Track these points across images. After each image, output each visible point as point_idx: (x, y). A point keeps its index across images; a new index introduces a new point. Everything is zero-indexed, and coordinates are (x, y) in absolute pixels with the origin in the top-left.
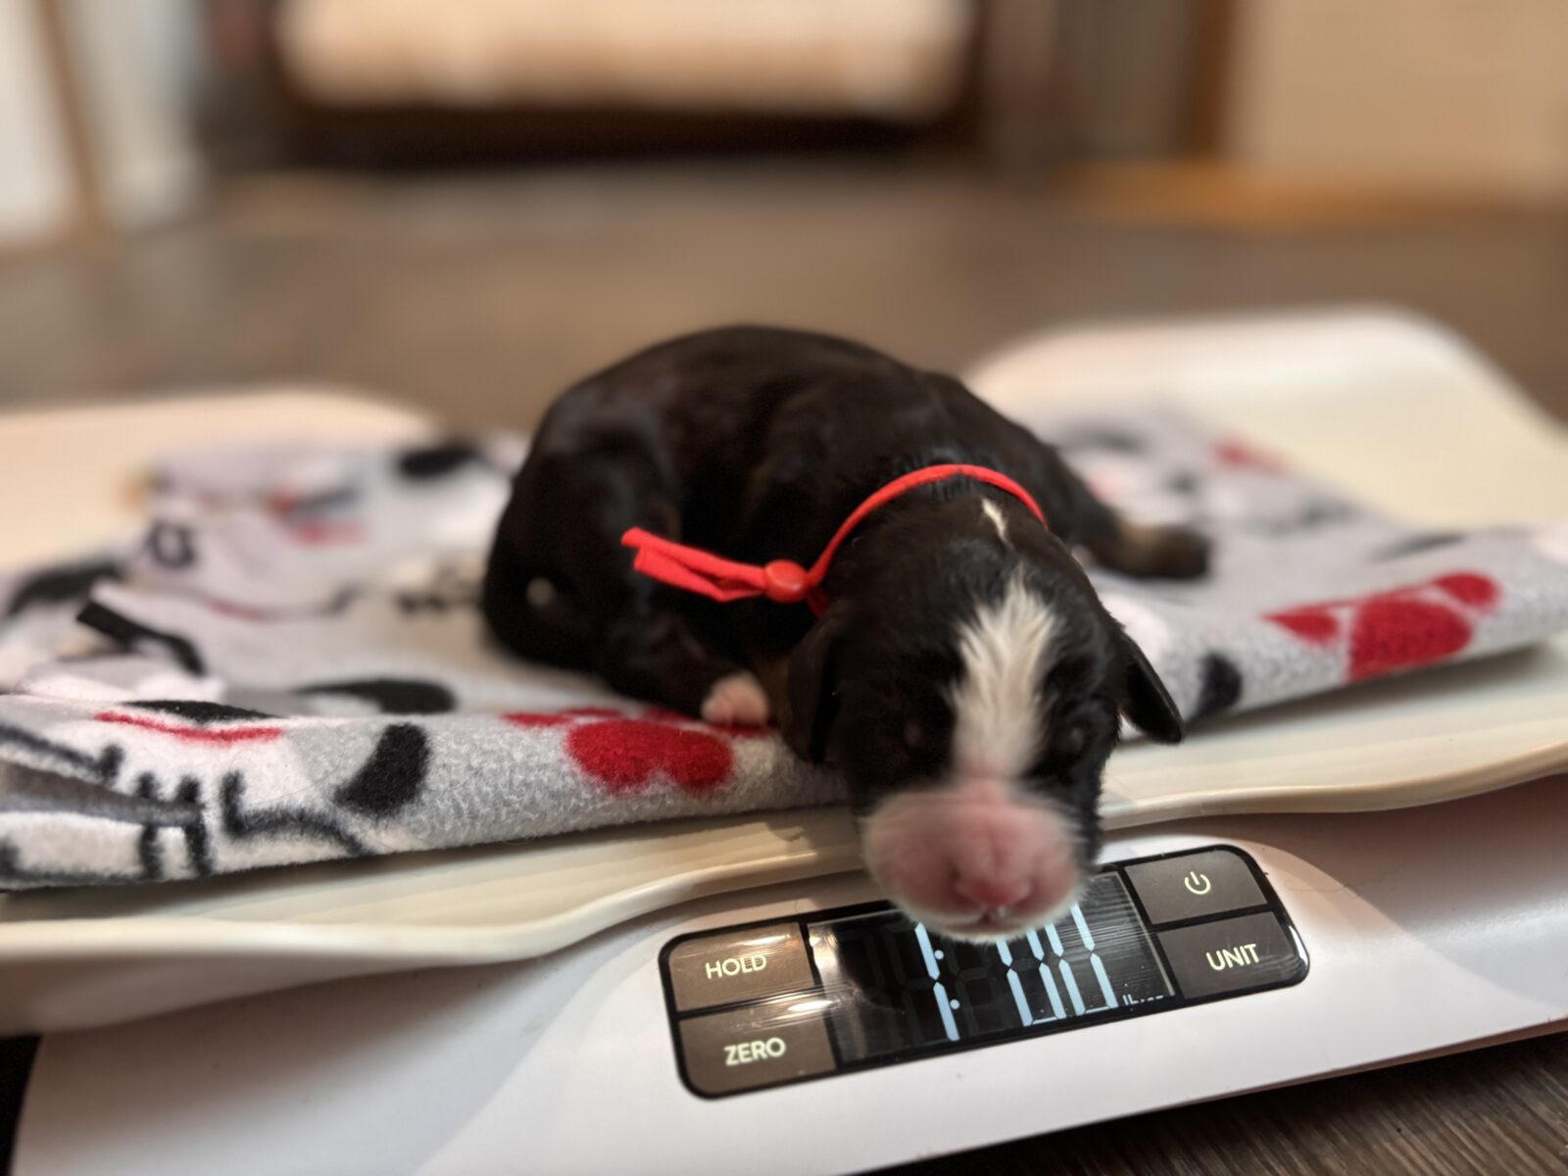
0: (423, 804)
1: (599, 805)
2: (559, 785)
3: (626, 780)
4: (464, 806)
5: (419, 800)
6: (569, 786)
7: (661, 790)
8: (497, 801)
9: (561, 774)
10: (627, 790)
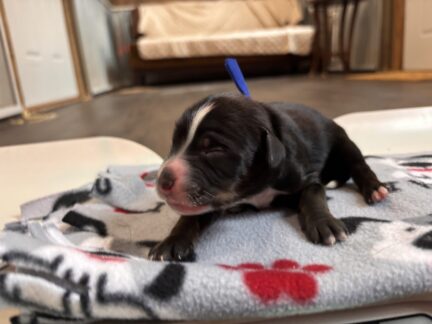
0: (181, 297)
1: (258, 308)
2: (239, 298)
3: (269, 297)
4: (198, 301)
6: (244, 298)
7: (286, 302)
8: (213, 301)
9: (241, 293)
10: (271, 302)
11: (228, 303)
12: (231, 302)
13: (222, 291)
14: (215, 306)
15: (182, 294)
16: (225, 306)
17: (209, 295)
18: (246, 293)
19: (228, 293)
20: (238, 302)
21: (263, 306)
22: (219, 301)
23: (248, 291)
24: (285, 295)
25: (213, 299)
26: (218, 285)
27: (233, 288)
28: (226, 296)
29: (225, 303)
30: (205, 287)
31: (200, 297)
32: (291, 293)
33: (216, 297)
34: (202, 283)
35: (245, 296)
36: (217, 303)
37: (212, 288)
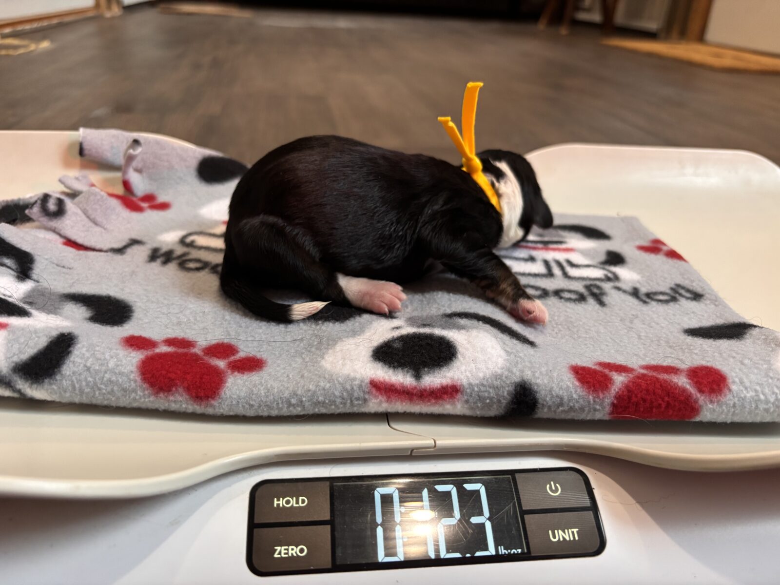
0: (56, 380)
1: (147, 400)
2: (126, 385)
3: (162, 389)
4: (77, 385)
5: (55, 378)
6: (132, 387)
7: (180, 399)
8: (95, 387)
9: (130, 380)
10: (161, 395)
11: (112, 390)
12: (115, 388)
13: (107, 376)
14: (97, 393)
15: (58, 377)
16: (109, 393)
17: (90, 379)
18: (135, 381)
19: (114, 378)
20: (125, 390)
21: (152, 398)
22: (103, 386)
23: (139, 379)
24: (181, 390)
25: (95, 384)
26: (104, 368)
27: (121, 374)
28: (110, 381)
29: (109, 389)
30: (88, 369)
31: (79, 381)
32: (188, 390)
33: (99, 382)
34: (85, 366)
35: (133, 384)
36: (100, 389)
37: (97, 372)
